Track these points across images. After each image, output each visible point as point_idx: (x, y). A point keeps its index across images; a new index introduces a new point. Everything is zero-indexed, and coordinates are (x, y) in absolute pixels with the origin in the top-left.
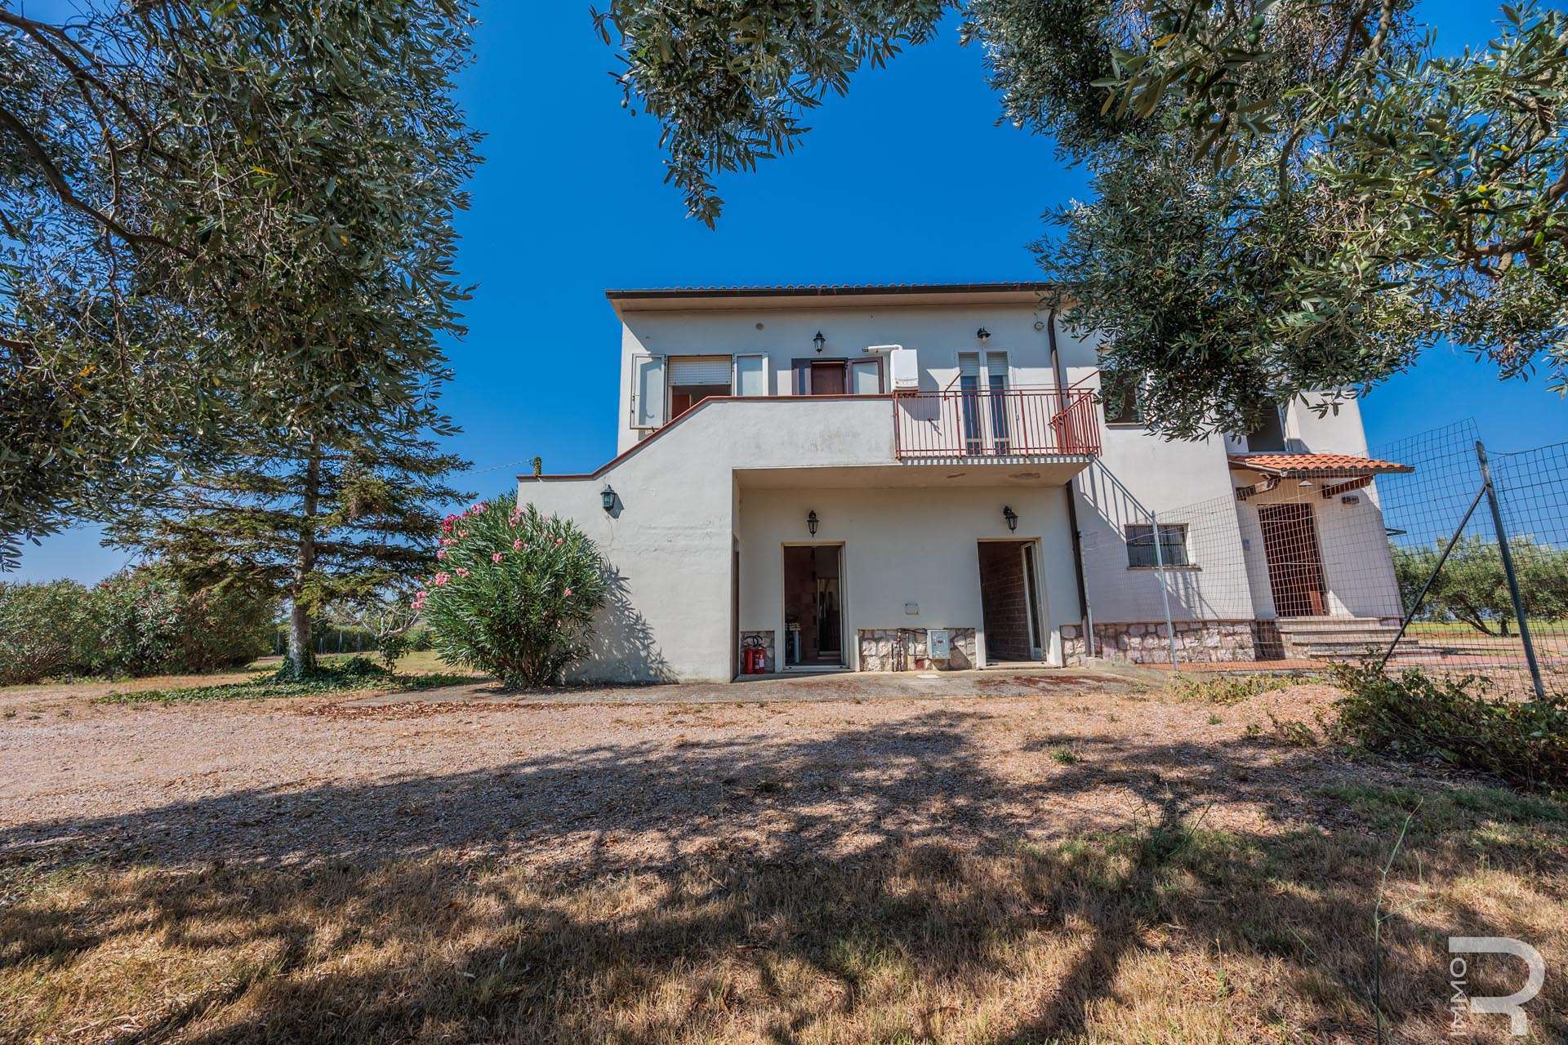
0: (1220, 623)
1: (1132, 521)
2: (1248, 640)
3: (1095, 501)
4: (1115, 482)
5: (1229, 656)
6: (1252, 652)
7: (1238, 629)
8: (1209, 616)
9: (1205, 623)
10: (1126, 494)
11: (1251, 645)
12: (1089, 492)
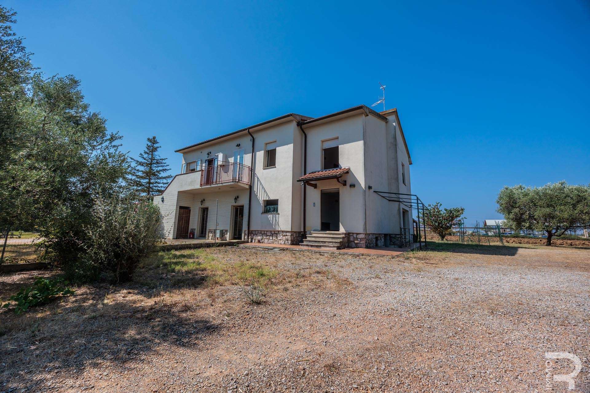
0: (283, 232)
1: (265, 199)
2: (289, 237)
3: (257, 193)
4: (263, 187)
5: (283, 242)
6: (290, 242)
7: (287, 234)
8: (279, 230)
9: (279, 231)
10: (265, 191)
11: (290, 239)
12: (256, 191)
